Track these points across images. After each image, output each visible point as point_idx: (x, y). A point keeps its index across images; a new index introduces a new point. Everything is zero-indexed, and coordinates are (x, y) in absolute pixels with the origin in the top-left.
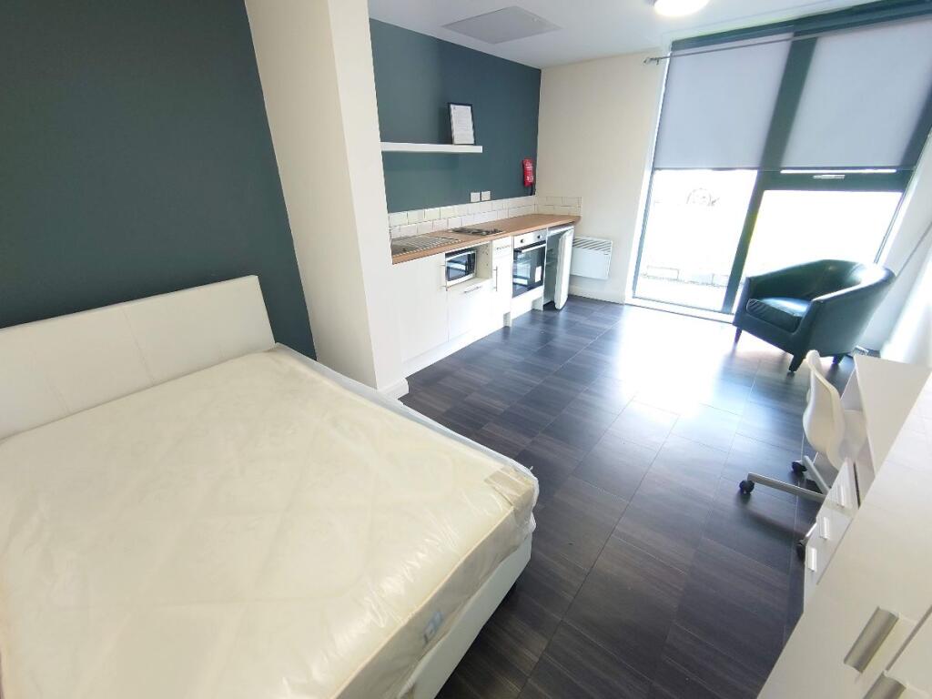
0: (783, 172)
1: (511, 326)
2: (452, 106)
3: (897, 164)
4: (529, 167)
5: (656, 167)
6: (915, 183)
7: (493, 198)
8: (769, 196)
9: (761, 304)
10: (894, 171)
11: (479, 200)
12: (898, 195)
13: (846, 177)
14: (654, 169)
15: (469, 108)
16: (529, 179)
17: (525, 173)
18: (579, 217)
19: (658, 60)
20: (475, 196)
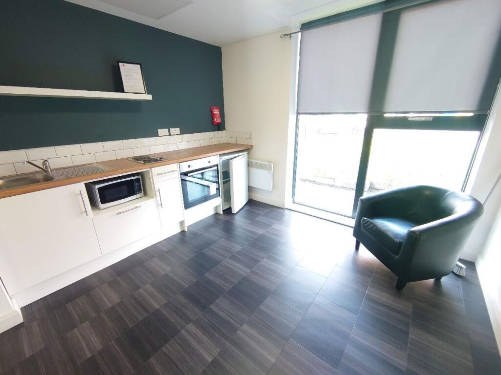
0: (386, 115)
1: (186, 230)
2: (121, 64)
3: (474, 109)
4: (216, 112)
5: (299, 112)
6: (490, 124)
7: (182, 133)
8: (377, 132)
9: (371, 223)
10: (471, 114)
11: (168, 134)
12: (477, 133)
13: (433, 119)
14: (298, 114)
15: (139, 66)
16: (217, 120)
17: (213, 116)
18: (252, 146)
19: (289, 35)
20: (162, 132)
